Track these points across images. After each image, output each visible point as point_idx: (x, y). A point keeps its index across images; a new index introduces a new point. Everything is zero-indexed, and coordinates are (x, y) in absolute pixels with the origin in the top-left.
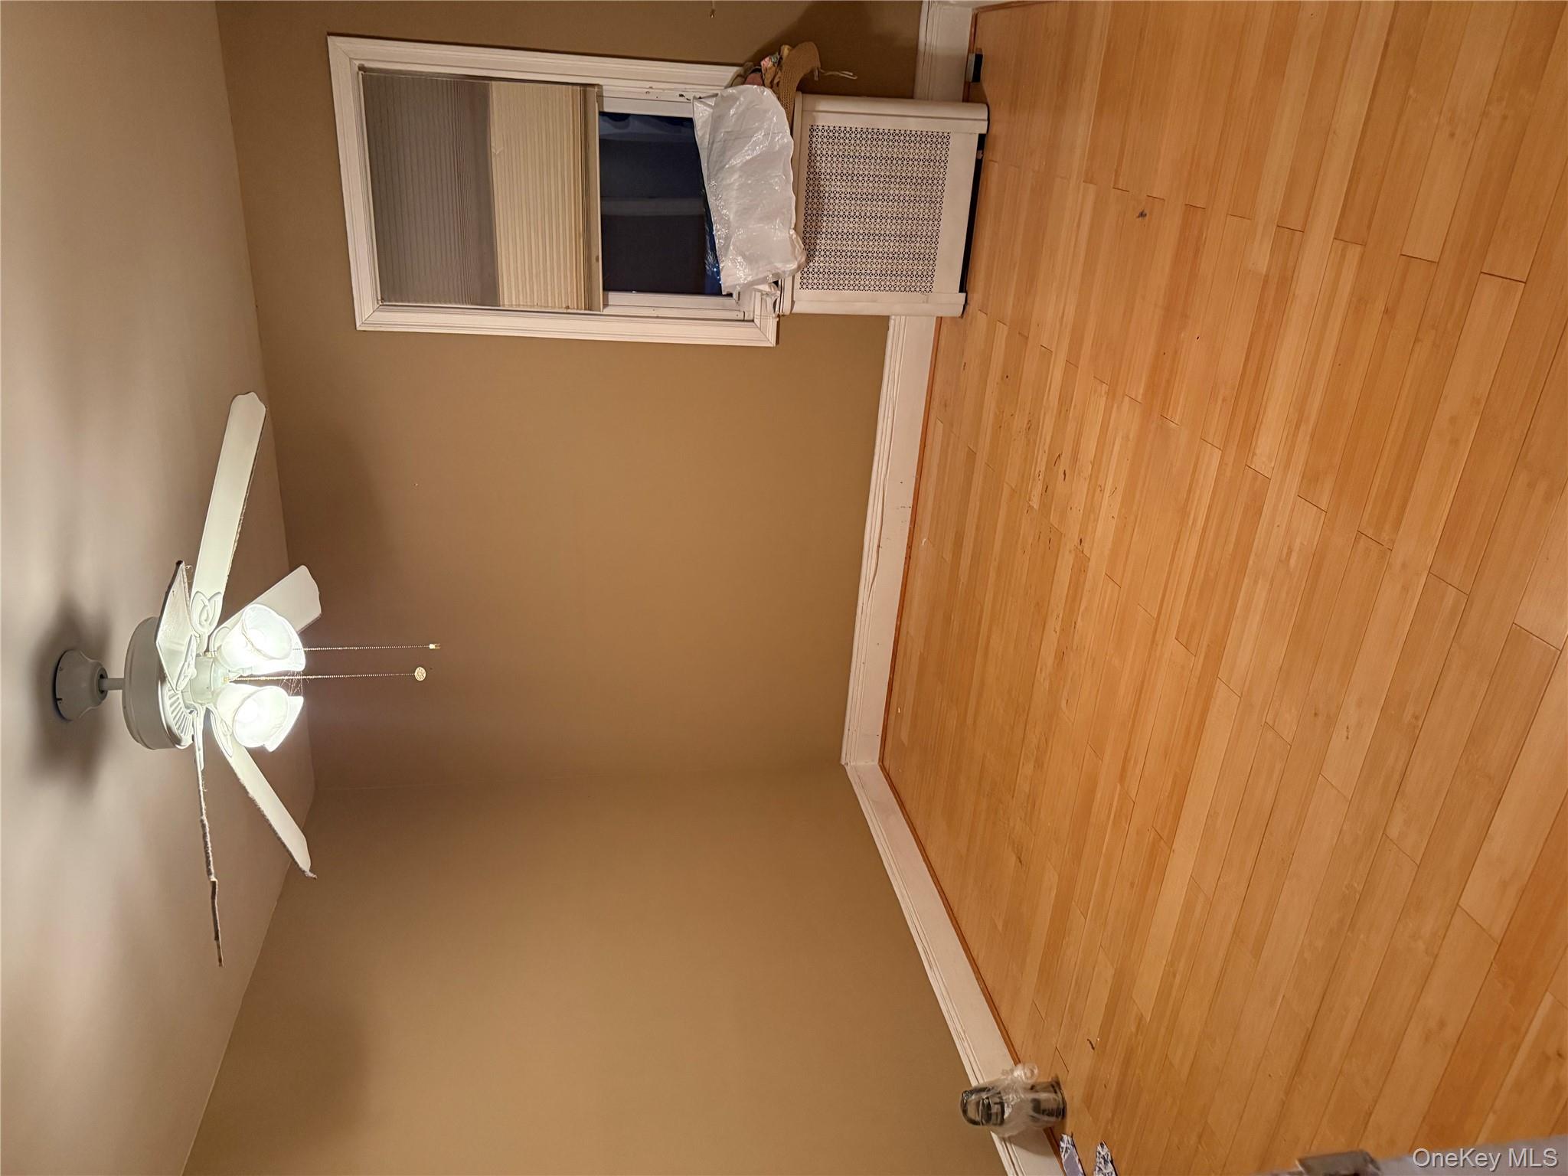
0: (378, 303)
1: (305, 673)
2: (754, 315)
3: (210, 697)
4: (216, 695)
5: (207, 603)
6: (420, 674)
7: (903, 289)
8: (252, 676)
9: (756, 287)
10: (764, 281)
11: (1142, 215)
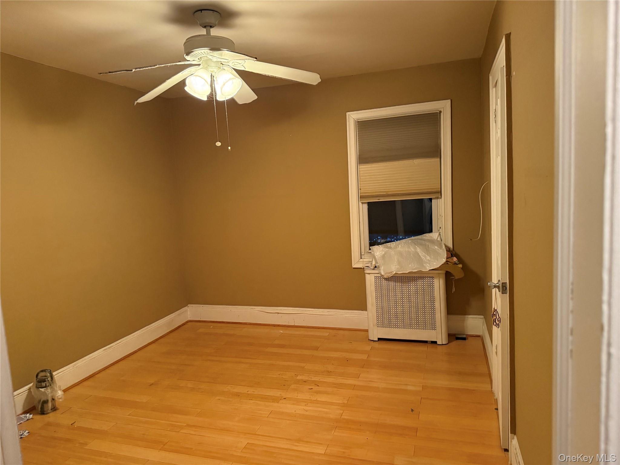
0: (357, 120)
1: (216, 100)
2: (364, 259)
3: (205, 66)
4: (206, 68)
5: (241, 64)
6: (219, 144)
7: (377, 316)
8: (214, 81)
9: (374, 259)
10: (376, 262)
11: (412, 410)
